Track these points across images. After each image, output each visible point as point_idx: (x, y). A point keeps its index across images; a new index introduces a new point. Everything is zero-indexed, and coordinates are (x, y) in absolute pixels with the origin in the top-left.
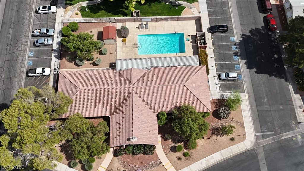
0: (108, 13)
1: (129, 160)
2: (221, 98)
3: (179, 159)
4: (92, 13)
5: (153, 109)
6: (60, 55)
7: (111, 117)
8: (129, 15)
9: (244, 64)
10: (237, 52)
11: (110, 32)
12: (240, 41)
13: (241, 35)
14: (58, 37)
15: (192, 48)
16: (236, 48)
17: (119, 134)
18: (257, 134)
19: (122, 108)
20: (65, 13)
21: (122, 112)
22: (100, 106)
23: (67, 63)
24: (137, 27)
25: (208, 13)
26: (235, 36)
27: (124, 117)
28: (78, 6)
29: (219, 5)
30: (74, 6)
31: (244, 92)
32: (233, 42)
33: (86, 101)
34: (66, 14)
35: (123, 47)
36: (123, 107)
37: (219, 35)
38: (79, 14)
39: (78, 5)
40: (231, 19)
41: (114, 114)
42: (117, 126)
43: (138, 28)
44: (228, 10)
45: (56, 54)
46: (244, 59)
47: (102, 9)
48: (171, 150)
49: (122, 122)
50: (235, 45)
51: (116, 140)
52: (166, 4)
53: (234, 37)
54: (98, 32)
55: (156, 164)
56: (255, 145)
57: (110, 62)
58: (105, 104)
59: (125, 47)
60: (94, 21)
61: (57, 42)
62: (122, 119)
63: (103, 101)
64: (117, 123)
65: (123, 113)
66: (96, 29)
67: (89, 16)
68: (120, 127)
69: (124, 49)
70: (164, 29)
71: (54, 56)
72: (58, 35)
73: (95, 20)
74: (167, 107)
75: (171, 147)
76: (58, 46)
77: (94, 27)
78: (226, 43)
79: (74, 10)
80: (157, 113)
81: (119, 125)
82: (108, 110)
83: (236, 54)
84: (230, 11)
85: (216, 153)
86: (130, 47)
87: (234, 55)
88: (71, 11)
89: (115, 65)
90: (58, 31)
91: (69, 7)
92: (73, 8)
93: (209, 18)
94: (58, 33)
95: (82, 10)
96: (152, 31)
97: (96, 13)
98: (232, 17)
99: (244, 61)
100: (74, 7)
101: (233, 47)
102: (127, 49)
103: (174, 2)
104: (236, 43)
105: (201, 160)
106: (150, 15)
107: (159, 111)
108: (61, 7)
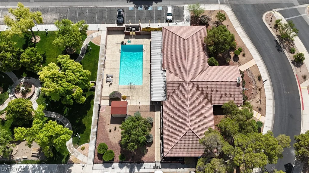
0: (87, 115)
1: (249, 94)
2: (190, 21)
3: (244, 55)
4: (85, 132)
5: (205, 68)
6: (137, 164)
7: (214, 104)
8: (93, 93)
9: (157, 3)
10: (145, 7)
11: (119, 106)
12: (133, 4)
13: (127, 3)
14: (113, 168)
15: (138, 39)
16: (141, 7)
17: (232, 96)
18: (219, 3)
19: (207, 93)
20: (79, 162)
21: (211, 93)
22: (204, 112)
23: (147, 155)
24: (109, 86)
25: (100, 24)
26: (127, 6)
27: (216, 90)
28: (72, 148)
29: (92, 15)
30: (71, 153)
31: (183, 7)
32: (134, 8)
33: (200, 125)
34: (81, 161)
35: (133, 99)
36: (206, 91)
37: (126, 18)
38: (84, 146)
39: (70, 148)
40: (109, 7)
41: (212, 101)
42: (224, 97)
43: (111, 84)
44: (98, 9)
45: (136, 168)
46: (152, 3)
47: (81, 121)
48: (236, 62)
49: (220, 92)
50: (137, 8)
51: (237, 98)
52: (83, 59)
53: (129, 7)
54: (111, 124)
55: (250, 73)
56: (228, 5)
57: (149, 111)
58: (203, 107)
59: (132, 97)
60: (95, 130)
61: (119, 168)
62: (218, 92)
63: (200, 109)
64: (221, 97)
65: (212, 91)
66: (106, 127)
67: (88, 135)
68: (225, 94)
69: (134, 98)
70: (114, 62)
71: (138, 170)
72: (111, 168)
73: (94, 128)
74: (204, 57)
75: (234, 61)
76: (125, 167)
77: (105, 128)
78: (135, 14)
79: (77, 152)
80: (209, 66)
81: (223, 95)
82: (208, 106)
83: (147, 8)
84: (101, 7)
85: (237, 31)
86: (132, 92)
87: (148, 9)
88: (77, 156)
89: (158, 101)
90: (105, 168)
91: (71, 158)
92: (73, 154)
93: (106, 24)
94: (107, 169)
95: (78, 143)
96: (116, 71)
97: (85, 127)
98: (107, 6)
99: (154, 3)
100: (73, 152)
101: (139, 9)
102: (135, 95)
103: (82, 51)
104: (136, 7)
105: (243, 41)
106: (96, 74)
107: (207, 64)
108: (70, 168)
